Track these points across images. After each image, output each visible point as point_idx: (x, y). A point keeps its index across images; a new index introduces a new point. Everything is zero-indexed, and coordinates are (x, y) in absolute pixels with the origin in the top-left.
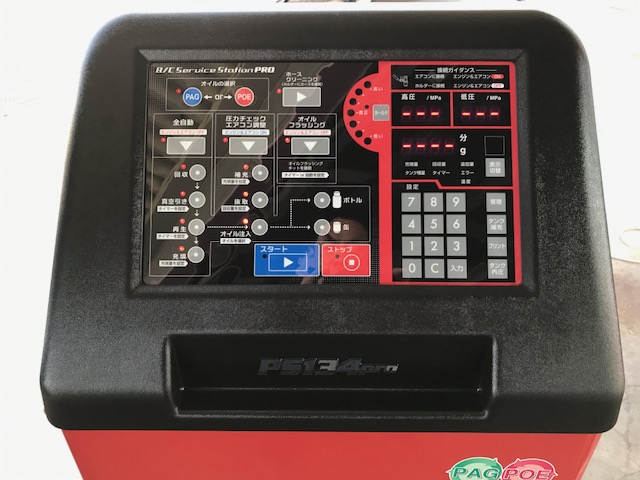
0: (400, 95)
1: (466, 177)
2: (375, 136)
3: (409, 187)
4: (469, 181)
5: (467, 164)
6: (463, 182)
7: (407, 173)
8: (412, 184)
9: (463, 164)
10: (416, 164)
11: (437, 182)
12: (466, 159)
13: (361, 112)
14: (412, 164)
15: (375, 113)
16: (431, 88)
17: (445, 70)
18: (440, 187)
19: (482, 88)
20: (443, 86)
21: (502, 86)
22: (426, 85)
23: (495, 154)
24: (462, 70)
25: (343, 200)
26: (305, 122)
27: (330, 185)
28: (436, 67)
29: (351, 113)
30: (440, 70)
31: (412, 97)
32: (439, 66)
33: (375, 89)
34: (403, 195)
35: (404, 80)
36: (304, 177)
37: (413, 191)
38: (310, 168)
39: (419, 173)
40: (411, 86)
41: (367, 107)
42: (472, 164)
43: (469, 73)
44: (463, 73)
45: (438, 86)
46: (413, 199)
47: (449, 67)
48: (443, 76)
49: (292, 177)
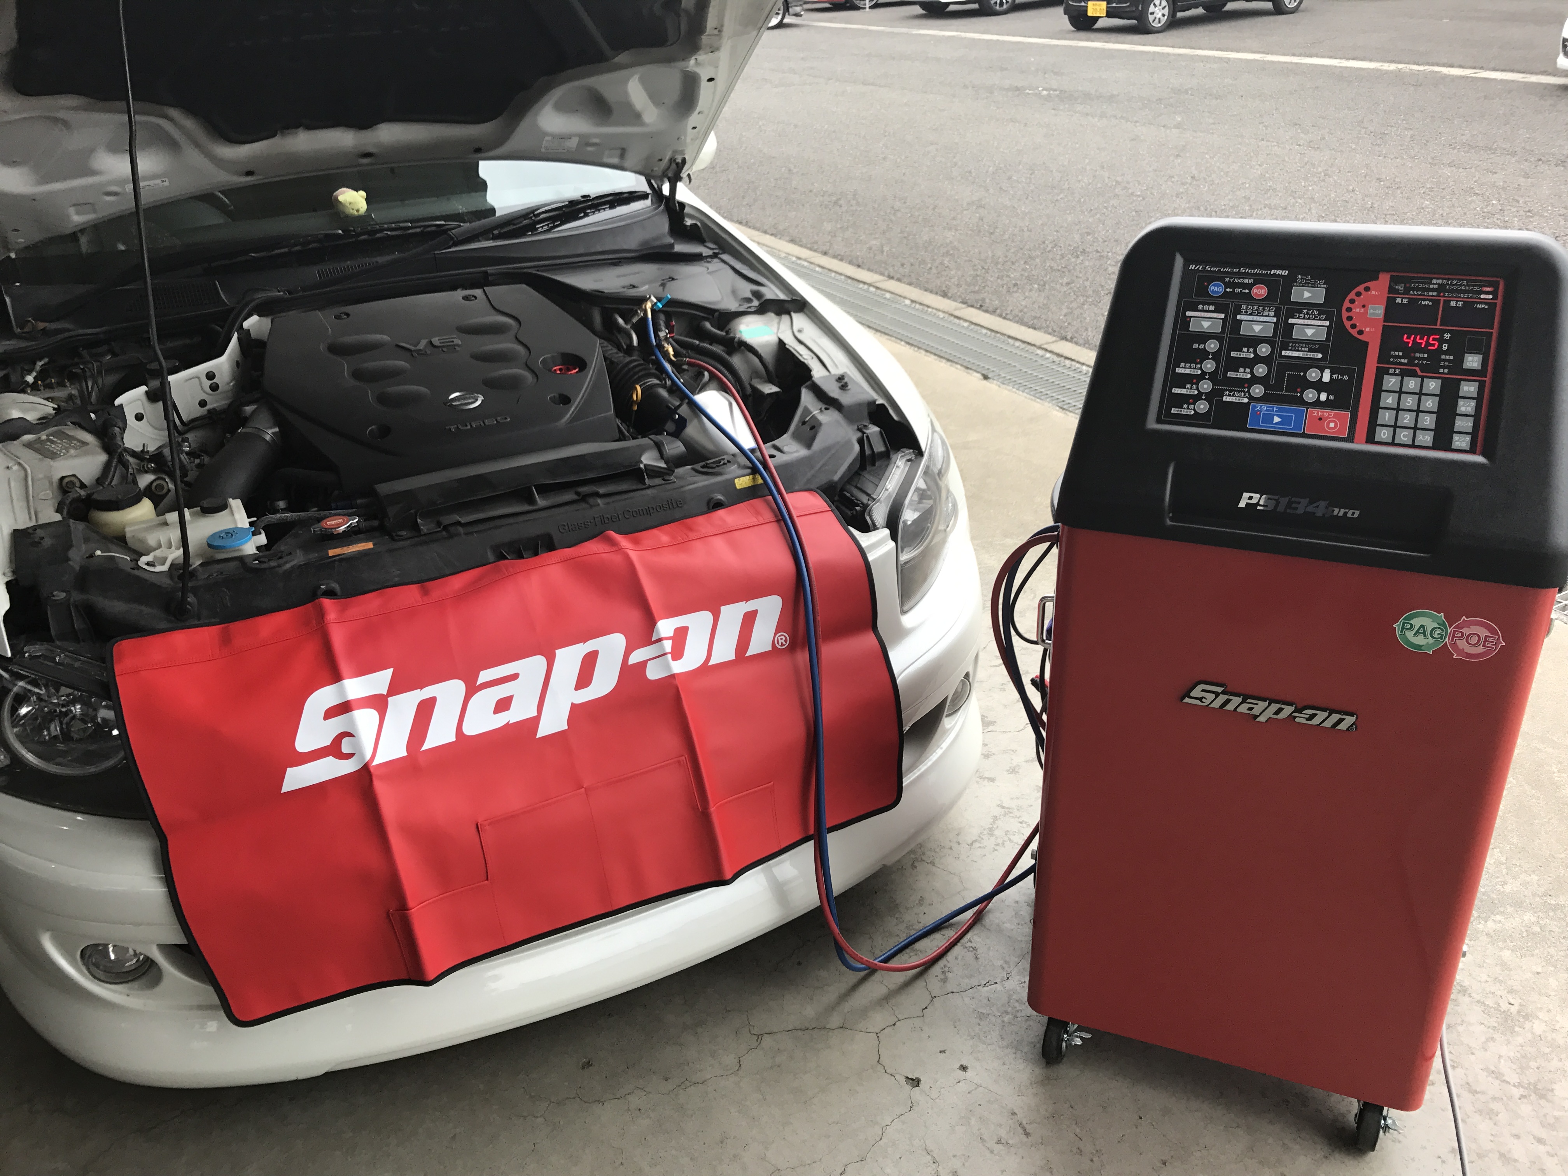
0: (1395, 298)
1: (1444, 367)
2: (1368, 329)
3: (1392, 371)
4: (1446, 371)
5: (1447, 357)
6: (1441, 371)
7: (1392, 360)
8: (1395, 369)
9: (1443, 357)
10: (1401, 354)
11: (1417, 369)
12: (1446, 353)
13: (1358, 310)
14: (1397, 353)
15: (1371, 311)
16: (1424, 295)
17: (1440, 281)
18: (1419, 373)
19: (1471, 297)
20: (1435, 294)
21: (1491, 297)
22: (1420, 293)
23: (1474, 351)
24: (1455, 282)
25: (1331, 376)
26: (1308, 314)
27: (1322, 364)
28: (1431, 279)
29: (1349, 310)
30: (1434, 281)
31: (1405, 301)
32: (1434, 278)
33: (1373, 293)
34: (1386, 377)
35: (1400, 287)
36: (1301, 356)
37: (1394, 374)
38: (1307, 349)
39: (1402, 361)
40: (1406, 292)
41: (1364, 306)
42: (1451, 358)
43: (1461, 285)
44: (1456, 284)
45: (1431, 294)
46: (1394, 380)
47: (1443, 279)
48: (1436, 286)
49: (1290, 355)
